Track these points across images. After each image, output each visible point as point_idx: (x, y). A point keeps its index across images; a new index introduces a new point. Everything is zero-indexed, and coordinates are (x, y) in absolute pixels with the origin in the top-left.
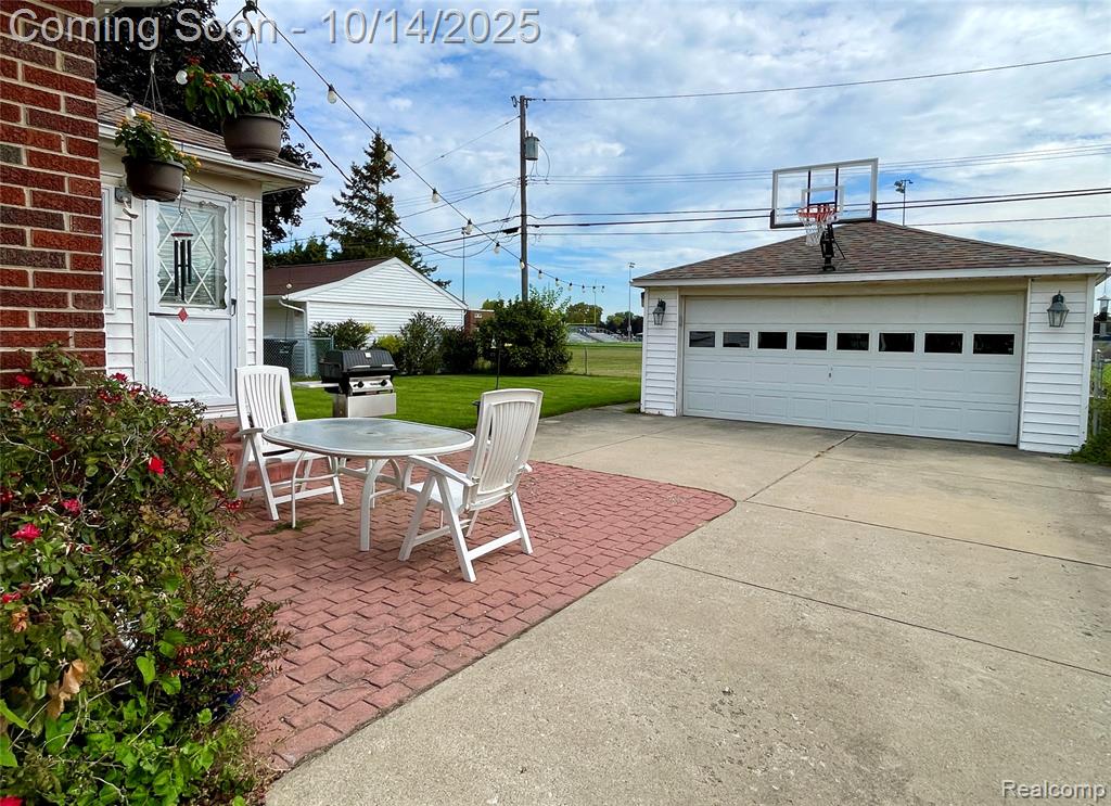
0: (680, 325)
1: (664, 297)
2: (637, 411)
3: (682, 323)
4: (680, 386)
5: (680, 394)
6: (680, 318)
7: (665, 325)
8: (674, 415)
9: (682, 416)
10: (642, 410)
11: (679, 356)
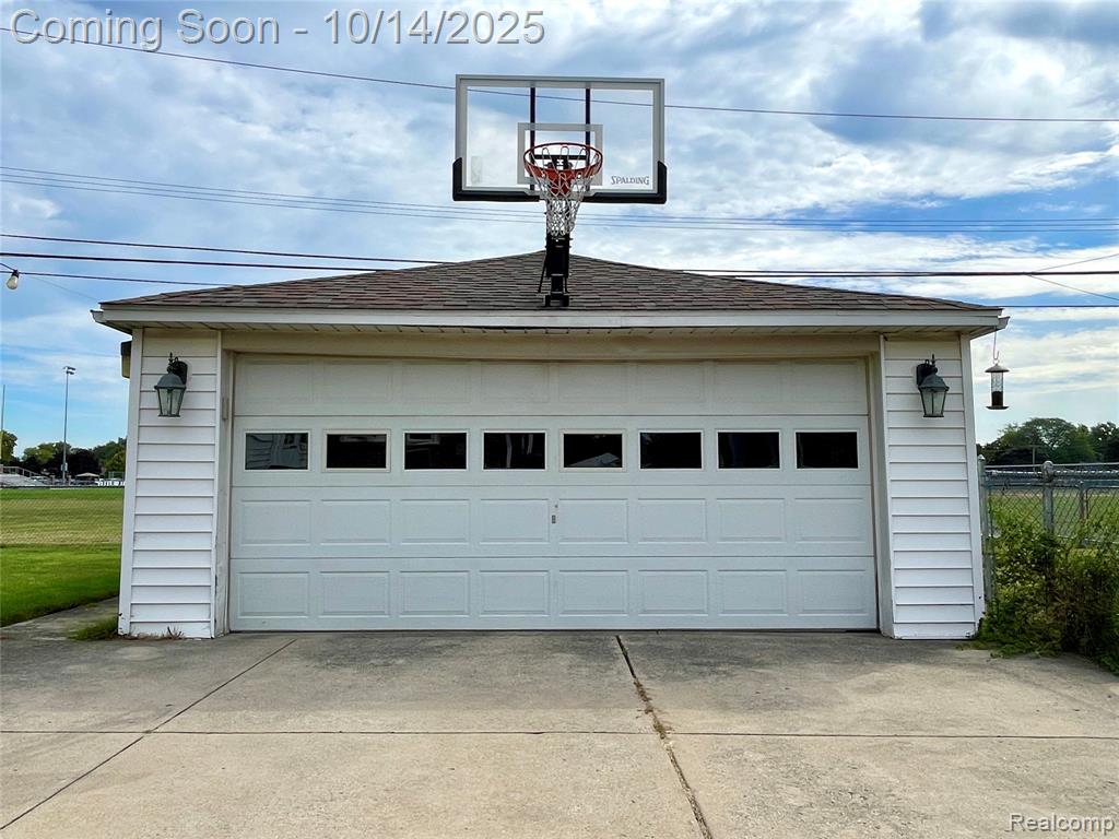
0: (224, 419)
1: (183, 351)
2: (108, 633)
3: (229, 415)
4: (223, 563)
5: (223, 582)
6: (224, 401)
7: (184, 419)
8: (206, 632)
9: (230, 636)
10: (123, 627)
11: (221, 490)
